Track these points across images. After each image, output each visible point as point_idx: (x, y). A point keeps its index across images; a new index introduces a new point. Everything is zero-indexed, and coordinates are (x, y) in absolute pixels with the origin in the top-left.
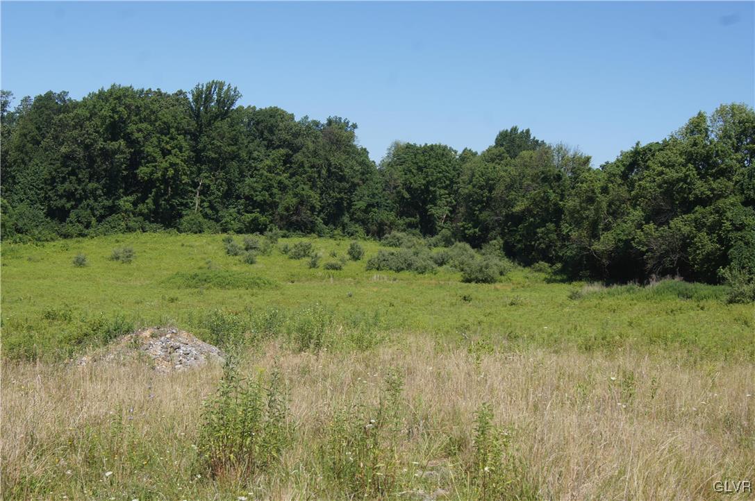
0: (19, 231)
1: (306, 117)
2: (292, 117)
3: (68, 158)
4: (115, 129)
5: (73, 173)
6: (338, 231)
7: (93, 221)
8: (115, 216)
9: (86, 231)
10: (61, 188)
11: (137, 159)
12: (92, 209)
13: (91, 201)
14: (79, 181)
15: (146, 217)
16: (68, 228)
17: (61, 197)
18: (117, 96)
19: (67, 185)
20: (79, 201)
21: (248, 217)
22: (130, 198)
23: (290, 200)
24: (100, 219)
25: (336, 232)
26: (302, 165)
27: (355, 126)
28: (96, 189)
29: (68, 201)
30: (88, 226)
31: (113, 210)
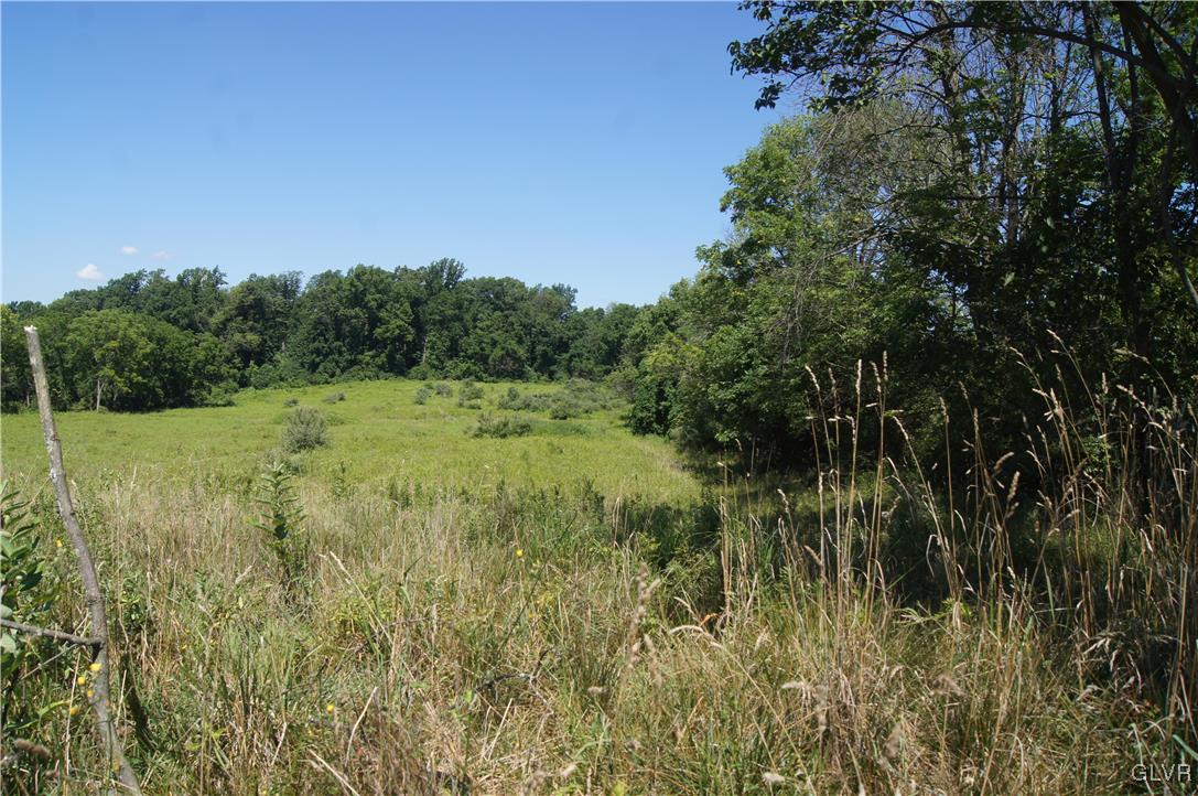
0: (282, 379)
1: (540, 285)
2: (522, 285)
3: (319, 322)
4: (357, 299)
5: (321, 334)
6: (545, 377)
7: (338, 371)
8: (356, 367)
9: (330, 380)
10: (312, 346)
11: (375, 321)
12: (337, 362)
13: (336, 357)
14: (326, 340)
15: (381, 368)
16: (316, 377)
17: (312, 353)
18: (360, 273)
19: (316, 344)
20: (326, 356)
21: (464, 366)
22: (370, 353)
23: (498, 352)
24: (343, 371)
25: (542, 378)
26: (512, 324)
27: (576, 291)
28: (340, 346)
29: (318, 356)
30: (332, 376)
31: (353, 363)
